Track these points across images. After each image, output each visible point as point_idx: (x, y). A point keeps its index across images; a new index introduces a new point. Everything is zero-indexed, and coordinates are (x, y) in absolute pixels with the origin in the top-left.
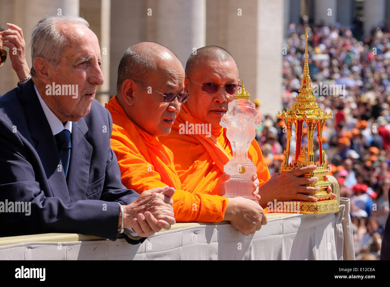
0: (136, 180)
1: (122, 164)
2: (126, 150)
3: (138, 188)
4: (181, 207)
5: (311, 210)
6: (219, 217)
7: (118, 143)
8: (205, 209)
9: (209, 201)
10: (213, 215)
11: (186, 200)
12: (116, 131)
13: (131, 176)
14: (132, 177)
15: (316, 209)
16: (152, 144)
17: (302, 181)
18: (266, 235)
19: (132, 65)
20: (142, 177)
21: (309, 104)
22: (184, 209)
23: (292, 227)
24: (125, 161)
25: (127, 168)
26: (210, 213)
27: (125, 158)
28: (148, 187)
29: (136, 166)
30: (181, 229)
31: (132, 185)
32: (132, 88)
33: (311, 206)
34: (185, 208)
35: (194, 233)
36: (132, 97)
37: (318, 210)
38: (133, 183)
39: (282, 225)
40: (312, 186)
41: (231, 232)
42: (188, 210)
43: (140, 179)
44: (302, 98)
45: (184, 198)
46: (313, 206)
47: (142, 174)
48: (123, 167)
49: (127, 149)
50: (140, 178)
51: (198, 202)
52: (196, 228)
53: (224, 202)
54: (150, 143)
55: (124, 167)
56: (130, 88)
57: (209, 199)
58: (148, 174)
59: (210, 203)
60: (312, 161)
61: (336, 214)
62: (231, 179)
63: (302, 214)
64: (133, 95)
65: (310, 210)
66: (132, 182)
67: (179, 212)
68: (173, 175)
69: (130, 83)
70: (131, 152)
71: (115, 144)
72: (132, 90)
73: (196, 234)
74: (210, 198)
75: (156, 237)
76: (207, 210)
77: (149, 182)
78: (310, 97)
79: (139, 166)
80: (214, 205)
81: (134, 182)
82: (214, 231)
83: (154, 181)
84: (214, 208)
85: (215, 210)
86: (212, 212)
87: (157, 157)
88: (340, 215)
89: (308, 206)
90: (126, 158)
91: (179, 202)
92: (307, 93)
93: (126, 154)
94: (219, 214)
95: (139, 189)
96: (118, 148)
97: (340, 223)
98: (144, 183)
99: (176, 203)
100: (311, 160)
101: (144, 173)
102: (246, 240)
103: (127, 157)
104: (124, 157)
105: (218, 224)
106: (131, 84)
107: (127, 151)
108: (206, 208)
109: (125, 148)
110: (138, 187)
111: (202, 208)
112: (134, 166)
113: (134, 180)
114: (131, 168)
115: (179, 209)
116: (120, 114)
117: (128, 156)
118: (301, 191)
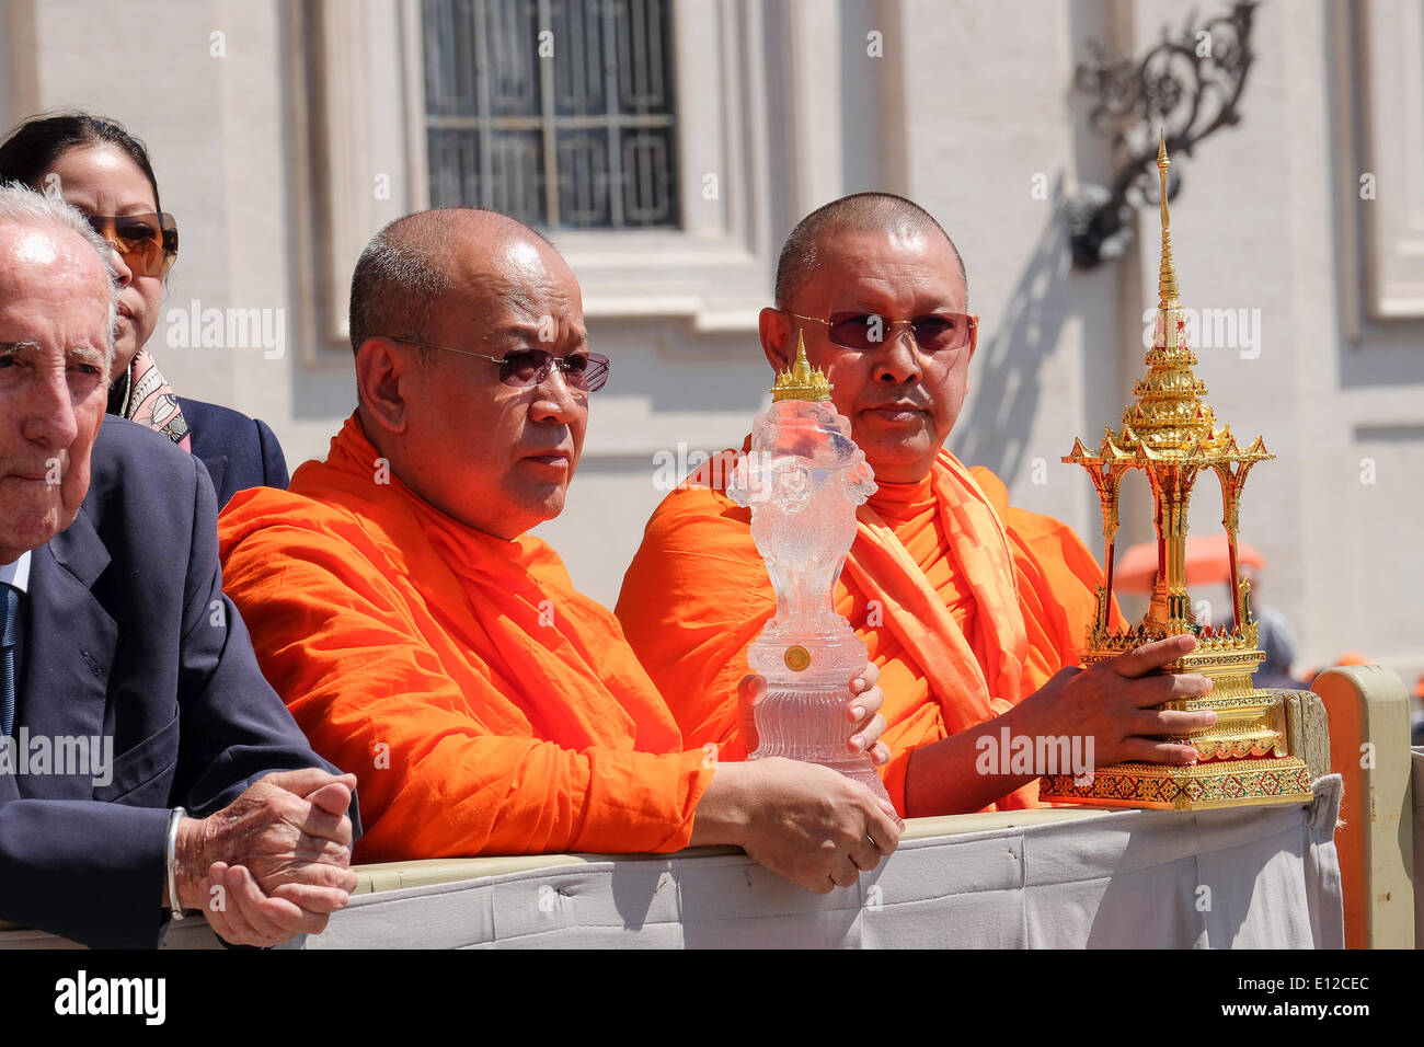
0: (351, 706)
1: (317, 649)
2: (341, 597)
3: (353, 735)
4: (505, 802)
5: (1166, 794)
6: (671, 835)
7: (314, 575)
8: (605, 807)
9: (626, 778)
10: (641, 827)
11: (528, 776)
12: (321, 531)
13: (336, 691)
14: (337, 695)
15: (1185, 793)
16: (482, 573)
17: (1146, 691)
18: (937, 894)
19: (377, 288)
20: (379, 693)
21: (1175, 409)
22: (519, 809)
23: (1069, 861)
24: (327, 639)
25: (328, 663)
26: (628, 820)
27: (330, 626)
28: (388, 732)
29: (362, 654)
30: (479, 879)
31: (333, 725)
32: (391, 369)
33: (1166, 782)
34: (523, 803)
35: (558, 891)
36: (398, 400)
37: (1189, 796)
38: (336, 717)
39: (1019, 855)
40: (1174, 708)
41: (750, 884)
42: (535, 810)
43: (370, 701)
44: (1149, 389)
45: (524, 767)
46: (1171, 780)
47: (377, 684)
48: (317, 659)
49: (344, 594)
50: (371, 697)
51: (578, 780)
52: (564, 874)
53: (693, 777)
54: (474, 567)
55: (320, 661)
56: (384, 370)
57: (629, 768)
58: (403, 684)
59: (630, 783)
60: (1181, 617)
61: (1307, 808)
62: (771, 691)
63: (1139, 811)
64: (401, 392)
65: (1163, 796)
66: (335, 713)
67: (496, 820)
68: (576, 685)
69: (380, 353)
70: (360, 608)
71: (305, 576)
72: (394, 375)
73: (568, 895)
74: (634, 764)
75: (360, 908)
76: (615, 809)
77: (398, 711)
78: (1178, 382)
79: (376, 653)
80: (647, 791)
81: (343, 712)
82: (661, 882)
83: (419, 709)
84: (646, 801)
85: (649, 810)
86: (635, 817)
87: (504, 620)
88: (1323, 809)
89: (1157, 783)
90: (331, 628)
91: (500, 785)
92: (1169, 368)
93: (334, 614)
94: (668, 822)
95: (356, 737)
96: (309, 593)
97: (1328, 839)
98: (373, 717)
99: (492, 785)
100: (1177, 614)
101: (387, 681)
102: (830, 914)
103: (336, 624)
104: (328, 622)
105: (679, 858)
106: (387, 357)
107: (343, 603)
108: (612, 803)
109: (339, 593)
110: (355, 730)
111: (595, 803)
112: (357, 655)
113: (340, 707)
114: (344, 661)
115: (497, 808)
116: (362, 467)
117: (342, 621)
118: (1141, 728)
